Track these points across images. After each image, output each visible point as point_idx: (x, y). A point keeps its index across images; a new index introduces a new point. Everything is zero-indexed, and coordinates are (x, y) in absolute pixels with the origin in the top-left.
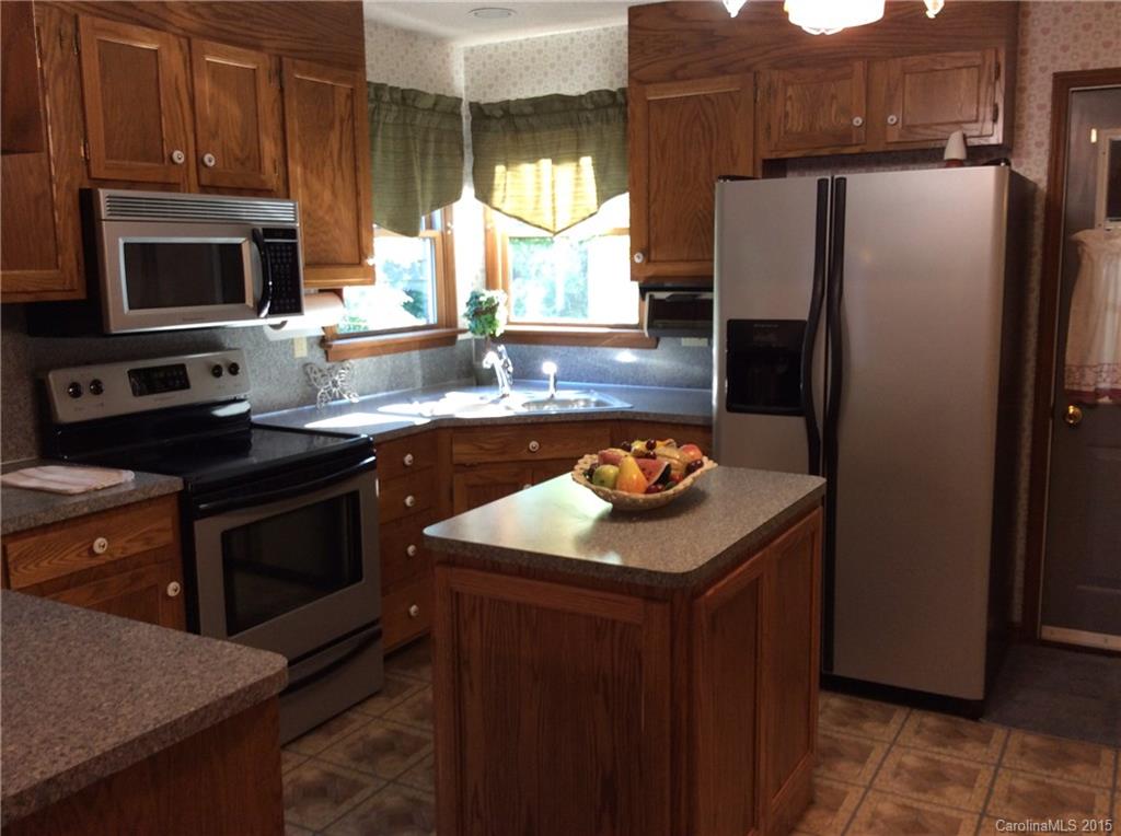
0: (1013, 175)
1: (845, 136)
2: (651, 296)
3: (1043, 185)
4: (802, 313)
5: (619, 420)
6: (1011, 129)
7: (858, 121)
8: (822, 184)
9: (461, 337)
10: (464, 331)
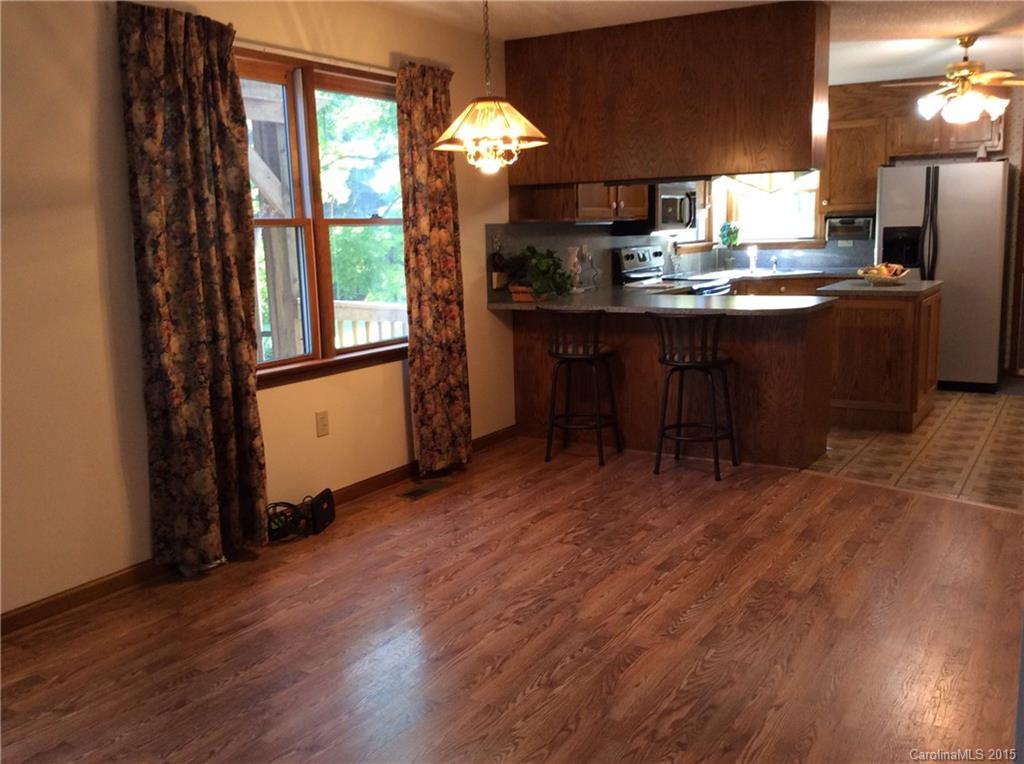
0: (1010, 165)
1: (930, 147)
2: (830, 223)
3: (1019, 168)
4: (919, 223)
5: (820, 278)
6: (1006, 143)
7: (936, 140)
8: (928, 169)
9: (715, 247)
10: (717, 244)
